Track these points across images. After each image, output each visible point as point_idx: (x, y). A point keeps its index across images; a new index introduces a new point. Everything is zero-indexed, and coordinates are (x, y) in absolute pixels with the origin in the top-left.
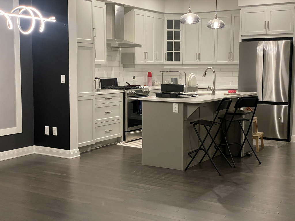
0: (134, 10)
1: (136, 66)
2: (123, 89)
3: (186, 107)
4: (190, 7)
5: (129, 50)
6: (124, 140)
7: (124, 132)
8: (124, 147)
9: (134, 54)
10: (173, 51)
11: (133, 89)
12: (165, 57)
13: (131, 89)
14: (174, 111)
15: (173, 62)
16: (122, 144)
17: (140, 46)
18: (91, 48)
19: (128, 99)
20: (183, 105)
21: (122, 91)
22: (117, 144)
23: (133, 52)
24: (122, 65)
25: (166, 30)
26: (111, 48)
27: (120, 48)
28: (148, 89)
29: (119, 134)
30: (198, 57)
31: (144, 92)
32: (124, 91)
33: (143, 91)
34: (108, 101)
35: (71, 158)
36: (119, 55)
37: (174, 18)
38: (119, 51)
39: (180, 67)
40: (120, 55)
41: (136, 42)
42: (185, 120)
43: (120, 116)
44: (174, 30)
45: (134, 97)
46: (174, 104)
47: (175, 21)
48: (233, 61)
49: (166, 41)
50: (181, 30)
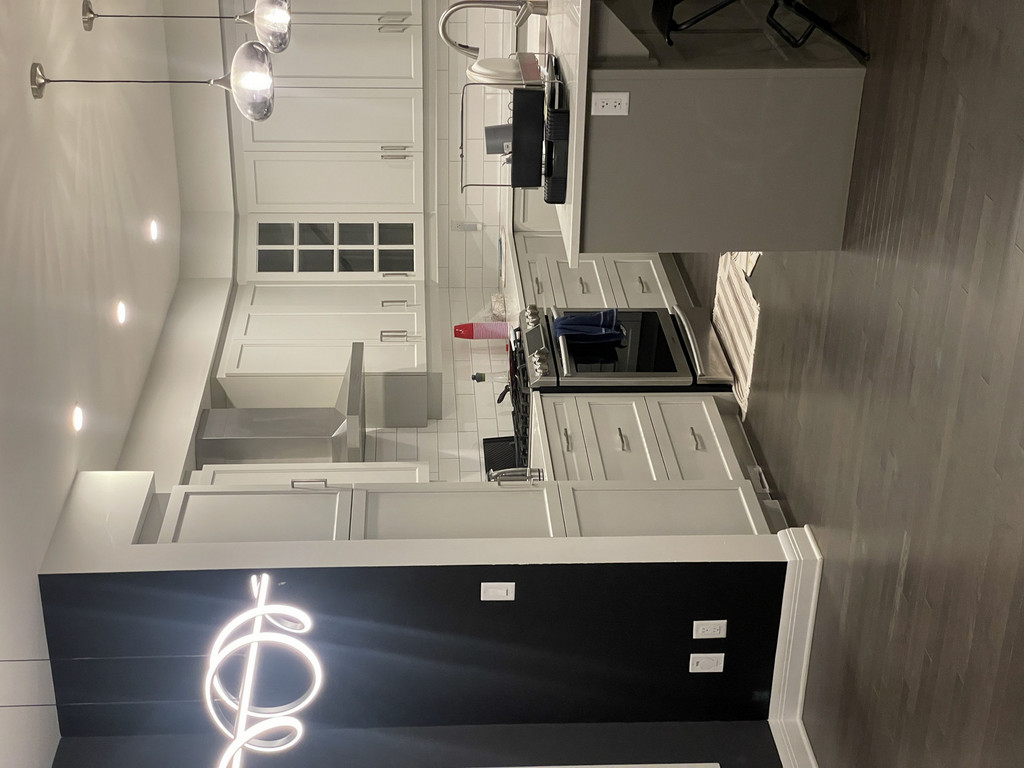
0: (221, 375)
1: (434, 370)
2: (526, 397)
3: (605, 59)
4: (208, 82)
5: (375, 394)
6: (727, 388)
7: (696, 387)
8: (755, 386)
9: (388, 376)
10: (376, 247)
11: (524, 361)
13: (525, 370)
14: (623, 111)
15: (417, 247)
16: (743, 394)
17: (358, 348)
18: (372, 495)
19: (565, 372)
20: (596, 73)
21: (535, 397)
22: (745, 410)
23: (381, 379)
24: (433, 424)
25: (296, 275)
26: (366, 450)
27: (367, 430)
28: (522, 314)
29: (704, 407)
31: (536, 323)
32: (534, 390)
33: (530, 327)
34: (578, 441)
35: (818, 557)
36: (390, 435)
37: (252, 248)
38: (380, 436)
39: (434, 223)
40: (394, 430)
41: (342, 365)
42: (661, 65)
43: (634, 404)
44: (296, 247)
45: (557, 355)
46: (593, 113)
47: (261, 243)
48: (410, 14)
49: (336, 276)
50: (296, 221)
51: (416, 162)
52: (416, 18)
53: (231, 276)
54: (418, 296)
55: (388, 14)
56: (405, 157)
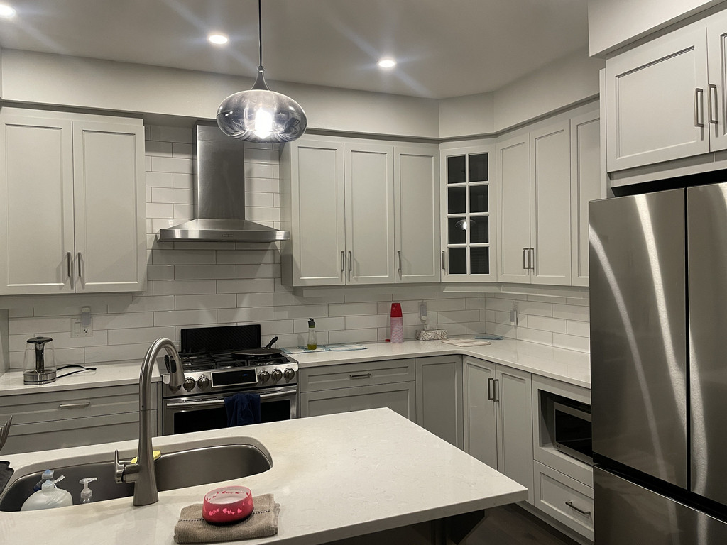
9: (292, 257)
10: (468, 245)
12: (442, 261)
15: (468, 277)
19: (168, 405)
24: (285, 288)
25: (445, 185)
27: (278, 243)
36: (270, 261)
37: (465, 150)
38: (270, 251)
39: (495, 290)
40: (278, 262)
44: (467, 184)
47: (471, 157)
49: (445, 216)
50: (490, 183)
53: (441, 136)
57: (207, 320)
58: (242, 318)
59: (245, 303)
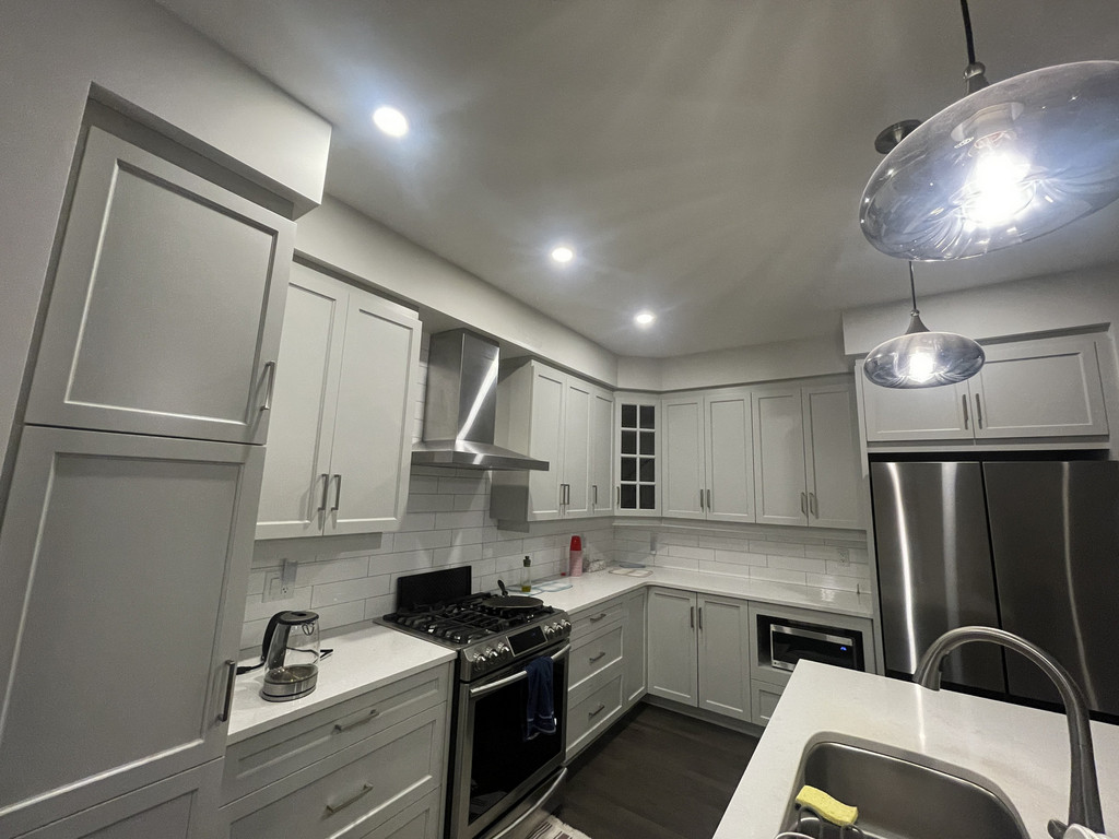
0: (534, 362)
1: (531, 526)
5: (514, 479)
9: (527, 489)
10: (638, 483)
12: (616, 496)
15: (638, 511)
17: (544, 466)
18: (229, 468)
19: (473, 691)
23: (523, 483)
24: (492, 523)
25: (619, 429)
27: (490, 472)
28: (565, 614)
30: (705, 500)
32: (459, 652)
33: (546, 629)
36: (483, 490)
37: (639, 402)
38: (483, 481)
39: (656, 524)
40: (489, 491)
41: (535, 455)
43: (430, 776)
44: (638, 430)
47: (642, 407)
48: (817, 518)
49: (619, 455)
50: (656, 430)
51: (699, 514)
52: (813, 522)
53: (619, 386)
54: (601, 510)
55: (816, 500)
56: (702, 506)
57: (423, 565)
58: (454, 561)
59: (458, 541)
